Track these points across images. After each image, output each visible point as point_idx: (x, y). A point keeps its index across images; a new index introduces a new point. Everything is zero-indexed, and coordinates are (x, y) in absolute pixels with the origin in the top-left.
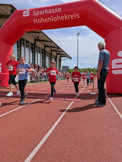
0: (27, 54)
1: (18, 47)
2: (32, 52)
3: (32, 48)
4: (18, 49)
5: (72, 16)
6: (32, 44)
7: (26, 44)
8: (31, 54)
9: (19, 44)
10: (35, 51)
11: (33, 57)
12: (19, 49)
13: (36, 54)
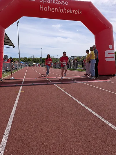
5: (76, 11)
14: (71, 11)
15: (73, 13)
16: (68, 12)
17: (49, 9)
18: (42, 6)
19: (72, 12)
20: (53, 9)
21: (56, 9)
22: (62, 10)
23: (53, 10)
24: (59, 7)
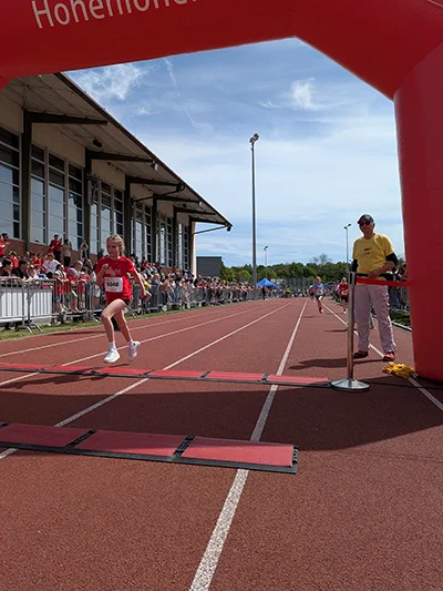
0: (55, 208)
1: (16, 180)
2: (78, 202)
3: (76, 186)
4: (15, 189)
6: (75, 170)
7: (51, 171)
8: (73, 210)
9: (20, 169)
10: (89, 196)
11: (79, 219)
12: (20, 187)
13: (94, 208)
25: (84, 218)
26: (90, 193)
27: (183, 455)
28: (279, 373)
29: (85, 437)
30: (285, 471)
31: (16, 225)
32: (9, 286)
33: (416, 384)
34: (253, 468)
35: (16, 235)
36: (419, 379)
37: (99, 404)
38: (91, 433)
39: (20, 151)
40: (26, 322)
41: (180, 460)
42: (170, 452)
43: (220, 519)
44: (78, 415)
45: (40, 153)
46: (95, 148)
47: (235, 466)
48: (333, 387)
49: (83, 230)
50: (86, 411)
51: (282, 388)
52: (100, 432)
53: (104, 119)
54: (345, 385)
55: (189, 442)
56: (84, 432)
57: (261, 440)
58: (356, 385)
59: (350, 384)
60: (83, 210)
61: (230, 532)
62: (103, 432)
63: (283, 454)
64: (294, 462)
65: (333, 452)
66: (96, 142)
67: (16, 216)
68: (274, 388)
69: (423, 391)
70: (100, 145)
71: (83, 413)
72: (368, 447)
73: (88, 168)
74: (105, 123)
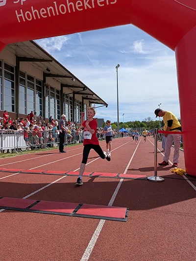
0: (30, 99)
1: (13, 87)
2: (40, 96)
3: (39, 89)
4: (13, 91)
6: (39, 82)
7: (28, 82)
8: (38, 99)
9: (15, 82)
10: (45, 93)
11: (41, 103)
12: (15, 89)
13: (47, 98)
14: (86, 4)
15: (92, 6)
16: (79, 8)
17: (36, 12)
18: (19, 13)
19: (90, 3)
20: (43, 11)
21: (48, 9)
22: (62, 8)
23: (42, 13)
24: (55, 3)
25: (43, 102)
26: (45, 91)
27: (77, 213)
28: (125, 173)
29: (35, 204)
30: (122, 220)
31: (13, 106)
32: (9, 133)
33: (186, 178)
34: (107, 219)
35: (13, 111)
36: (188, 176)
37: (43, 188)
38: (38, 202)
39: (14, 74)
40: (16, 149)
41: (76, 215)
42: (71, 211)
43: (90, 244)
44: (33, 193)
45: (23, 74)
46: (47, 72)
47: (99, 218)
48: (148, 179)
49: (43, 108)
50: (37, 191)
51: (125, 180)
52: (42, 202)
53: (51, 59)
54: (153, 179)
55: (80, 206)
56: (35, 201)
57: (112, 206)
58: (158, 179)
59: (156, 178)
60: (42, 99)
61: (93, 250)
62: (43, 201)
63: (122, 212)
64: (126, 216)
65: (144, 211)
66: (47, 69)
67: (13, 102)
68: (122, 180)
69: (189, 181)
70: (49, 71)
71: (36, 192)
72: (160, 208)
73: (44, 81)
74: (51, 61)
